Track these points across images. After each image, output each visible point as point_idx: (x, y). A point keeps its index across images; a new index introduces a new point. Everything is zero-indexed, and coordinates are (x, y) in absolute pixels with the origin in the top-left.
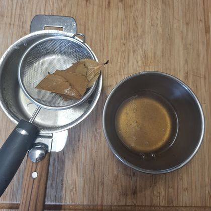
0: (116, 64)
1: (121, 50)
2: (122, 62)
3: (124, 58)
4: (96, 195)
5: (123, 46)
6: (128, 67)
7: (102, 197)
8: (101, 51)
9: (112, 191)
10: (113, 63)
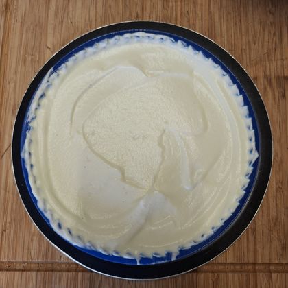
0: (263, 43)
1: (268, 22)
2: (271, 41)
3: (274, 34)
4: (246, 250)
5: (271, 16)
6: (282, 49)
7: (255, 252)
8: (236, 24)
9: (270, 242)
10: (257, 43)
